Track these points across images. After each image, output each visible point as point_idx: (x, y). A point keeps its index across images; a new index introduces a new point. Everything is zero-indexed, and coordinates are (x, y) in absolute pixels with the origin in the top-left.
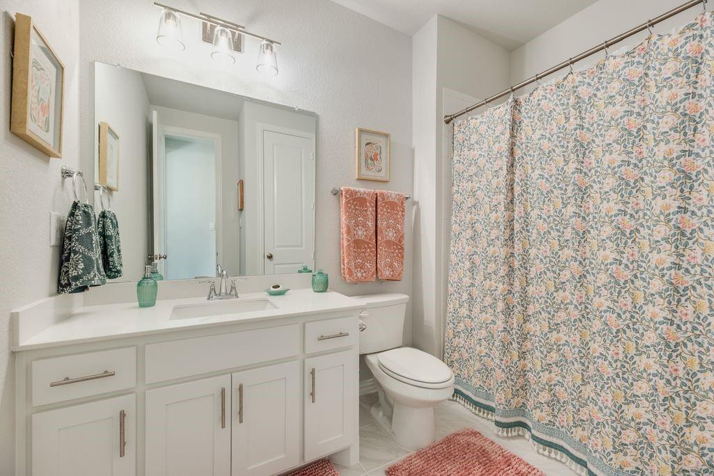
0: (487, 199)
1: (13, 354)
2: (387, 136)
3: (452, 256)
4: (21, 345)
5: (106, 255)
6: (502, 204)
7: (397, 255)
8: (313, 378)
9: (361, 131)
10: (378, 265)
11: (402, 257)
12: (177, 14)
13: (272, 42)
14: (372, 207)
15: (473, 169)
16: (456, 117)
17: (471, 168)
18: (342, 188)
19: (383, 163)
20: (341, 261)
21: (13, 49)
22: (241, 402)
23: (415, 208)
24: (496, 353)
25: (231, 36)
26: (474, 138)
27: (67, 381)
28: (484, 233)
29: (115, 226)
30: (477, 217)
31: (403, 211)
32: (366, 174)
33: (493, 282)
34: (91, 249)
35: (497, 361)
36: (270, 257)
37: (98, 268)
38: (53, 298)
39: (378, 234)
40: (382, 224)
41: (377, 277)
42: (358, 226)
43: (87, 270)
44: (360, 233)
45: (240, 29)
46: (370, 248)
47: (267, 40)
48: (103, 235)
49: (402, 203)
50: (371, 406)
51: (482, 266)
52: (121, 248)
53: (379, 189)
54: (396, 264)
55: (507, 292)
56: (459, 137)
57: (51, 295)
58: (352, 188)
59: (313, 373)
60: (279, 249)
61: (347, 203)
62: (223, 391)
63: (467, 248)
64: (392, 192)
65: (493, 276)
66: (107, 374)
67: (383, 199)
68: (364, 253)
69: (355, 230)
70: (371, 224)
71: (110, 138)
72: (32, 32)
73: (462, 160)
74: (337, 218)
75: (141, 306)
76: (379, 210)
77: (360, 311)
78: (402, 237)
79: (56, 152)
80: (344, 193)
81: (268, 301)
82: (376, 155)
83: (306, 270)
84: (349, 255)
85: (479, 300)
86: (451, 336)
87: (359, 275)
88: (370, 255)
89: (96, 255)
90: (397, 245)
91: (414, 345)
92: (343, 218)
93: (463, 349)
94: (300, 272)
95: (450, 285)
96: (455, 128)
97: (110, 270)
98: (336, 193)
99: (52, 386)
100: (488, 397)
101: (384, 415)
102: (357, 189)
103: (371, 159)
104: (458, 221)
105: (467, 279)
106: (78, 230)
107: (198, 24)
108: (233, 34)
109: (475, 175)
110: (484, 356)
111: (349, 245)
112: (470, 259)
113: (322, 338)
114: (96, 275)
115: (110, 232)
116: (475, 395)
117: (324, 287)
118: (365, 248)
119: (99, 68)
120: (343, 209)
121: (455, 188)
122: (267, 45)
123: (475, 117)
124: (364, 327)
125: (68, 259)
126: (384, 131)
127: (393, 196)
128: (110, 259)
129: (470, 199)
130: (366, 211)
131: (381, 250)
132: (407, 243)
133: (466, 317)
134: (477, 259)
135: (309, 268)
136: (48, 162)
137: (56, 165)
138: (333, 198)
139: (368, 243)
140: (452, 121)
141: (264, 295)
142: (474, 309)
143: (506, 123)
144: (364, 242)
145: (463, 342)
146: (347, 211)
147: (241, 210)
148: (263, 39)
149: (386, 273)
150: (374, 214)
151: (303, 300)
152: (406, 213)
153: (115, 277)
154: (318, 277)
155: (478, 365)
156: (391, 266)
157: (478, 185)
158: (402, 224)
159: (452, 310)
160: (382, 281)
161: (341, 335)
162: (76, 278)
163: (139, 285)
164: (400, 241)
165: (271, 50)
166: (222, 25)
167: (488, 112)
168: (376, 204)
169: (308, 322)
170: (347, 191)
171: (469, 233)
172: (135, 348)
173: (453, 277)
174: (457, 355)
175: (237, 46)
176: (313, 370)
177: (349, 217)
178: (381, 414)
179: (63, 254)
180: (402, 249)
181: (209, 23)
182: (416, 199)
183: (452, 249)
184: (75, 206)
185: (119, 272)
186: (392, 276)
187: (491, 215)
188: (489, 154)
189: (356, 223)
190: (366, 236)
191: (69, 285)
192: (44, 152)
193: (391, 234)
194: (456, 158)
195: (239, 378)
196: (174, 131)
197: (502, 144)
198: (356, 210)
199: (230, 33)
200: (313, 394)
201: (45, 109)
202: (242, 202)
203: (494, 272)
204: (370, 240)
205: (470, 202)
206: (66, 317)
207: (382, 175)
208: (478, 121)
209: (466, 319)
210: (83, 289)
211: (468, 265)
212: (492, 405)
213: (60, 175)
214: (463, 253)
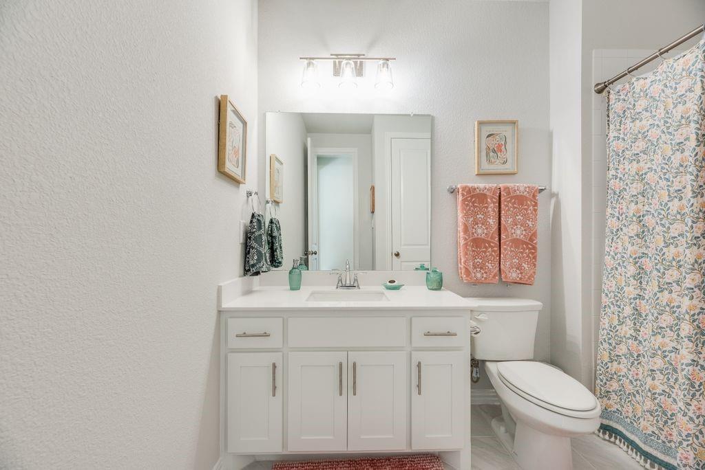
0: (663, 183)
1: (219, 312)
2: (514, 123)
3: (608, 259)
4: (223, 306)
5: (272, 251)
6: (689, 188)
7: (528, 256)
8: (419, 372)
9: (481, 123)
10: (502, 266)
11: (535, 258)
12: (314, 61)
13: (387, 60)
14: (494, 203)
15: (641, 145)
16: (612, 83)
17: (637, 144)
18: (459, 186)
19: (509, 154)
20: (457, 262)
21: (219, 119)
22: (355, 377)
23: (553, 201)
24: (679, 394)
25: (354, 66)
26: (642, 104)
27: (245, 335)
28: (659, 229)
29: (279, 229)
30: (647, 208)
31: (536, 204)
32: (487, 167)
33: (674, 295)
34: (261, 246)
35: (681, 404)
36: (397, 255)
37: (266, 260)
38: (241, 278)
39: (502, 232)
40: (507, 221)
41: (500, 278)
42: (477, 224)
43: (259, 260)
44: (480, 231)
45: (362, 57)
46: (492, 247)
47: (384, 59)
48: (271, 235)
49: (534, 196)
50: (493, 417)
51: (655, 272)
52: (283, 245)
53: (503, 183)
54: (526, 266)
55: (697, 311)
56: (617, 106)
57: (240, 277)
58: (470, 185)
59: (419, 365)
60: (405, 247)
61: (464, 200)
62: (341, 365)
63: (630, 248)
64: (520, 185)
65: (675, 287)
66: (266, 335)
67: (509, 193)
68: (485, 252)
69: (473, 228)
70: (492, 222)
71: (277, 165)
72: (228, 104)
73: (622, 136)
74: (453, 216)
75: (292, 289)
76: (502, 206)
77: (479, 313)
78: (535, 234)
79: (242, 180)
80: (460, 190)
81: (383, 293)
82: (500, 146)
83: (422, 267)
84: (466, 254)
85: (650, 317)
86: (606, 359)
87: (479, 275)
88: (491, 255)
89: (265, 250)
90: (527, 244)
91: (553, 362)
92: (460, 215)
93: (624, 379)
94: (417, 269)
95: (603, 295)
96: (611, 96)
97: (275, 262)
98: (453, 191)
99: (237, 336)
100: (667, 451)
101: (506, 432)
102: (476, 185)
103: (494, 151)
104: (617, 214)
105: (631, 288)
106: (254, 233)
107: (329, 64)
108: (356, 63)
109: (644, 152)
110: (660, 395)
111: (466, 245)
112: (636, 263)
113: (428, 334)
114: (264, 265)
115: (276, 233)
116: (645, 443)
117: (438, 285)
118: (486, 247)
119: (270, 116)
120: (459, 207)
121: (612, 172)
122: (384, 64)
123: (644, 76)
124: (478, 330)
125: (249, 253)
126: (510, 118)
127: (522, 189)
128: (275, 253)
129: (634, 185)
130: (487, 208)
131: (506, 249)
132: (542, 242)
133: (629, 338)
134: (648, 264)
135: (426, 266)
136: (238, 187)
137: (243, 189)
138: (450, 196)
139: (489, 242)
140: (607, 89)
141: (382, 289)
142: (642, 329)
143: (695, 75)
144: (484, 241)
145: (625, 370)
146: (463, 209)
147: (373, 212)
148: (380, 59)
149: (514, 275)
150: (497, 210)
151: (416, 295)
152: (540, 208)
153: (278, 266)
154: (432, 275)
155: (649, 405)
156: (519, 267)
157: (649, 165)
158: (535, 220)
159: (607, 326)
160: (507, 284)
161: (449, 334)
162: (253, 266)
163: (290, 273)
164: (531, 240)
165: (388, 68)
166: (347, 59)
167: (665, 65)
168: (500, 199)
169: (414, 316)
170: (464, 189)
171: (634, 229)
172: (281, 319)
173: (609, 285)
174: (615, 385)
175: (359, 71)
176: (419, 363)
177: (466, 216)
178: (503, 429)
179: (247, 249)
180: (534, 248)
181: (337, 61)
182: (555, 190)
183: (607, 249)
184: (253, 216)
185: (280, 263)
186: (521, 279)
187: (670, 204)
188: (666, 122)
189: (474, 221)
190: (486, 234)
191: (249, 270)
192: (235, 181)
193: (518, 232)
194: (612, 134)
195: (353, 356)
196: (323, 151)
197: (689, 105)
198: (475, 207)
199: (353, 63)
200: (419, 386)
201: (236, 153)
202: (373, 205)
203: (678, 283)
204: (491, 238)
205: (636, 188)
206: (248, 292)
207: (508, 167)
208: (648, 81)
209: (630, 341)
210: (257, 273)
211: (632, 270)
212: (674, 464)
213: (246, 195)
214: (625, 256)
